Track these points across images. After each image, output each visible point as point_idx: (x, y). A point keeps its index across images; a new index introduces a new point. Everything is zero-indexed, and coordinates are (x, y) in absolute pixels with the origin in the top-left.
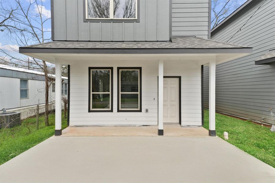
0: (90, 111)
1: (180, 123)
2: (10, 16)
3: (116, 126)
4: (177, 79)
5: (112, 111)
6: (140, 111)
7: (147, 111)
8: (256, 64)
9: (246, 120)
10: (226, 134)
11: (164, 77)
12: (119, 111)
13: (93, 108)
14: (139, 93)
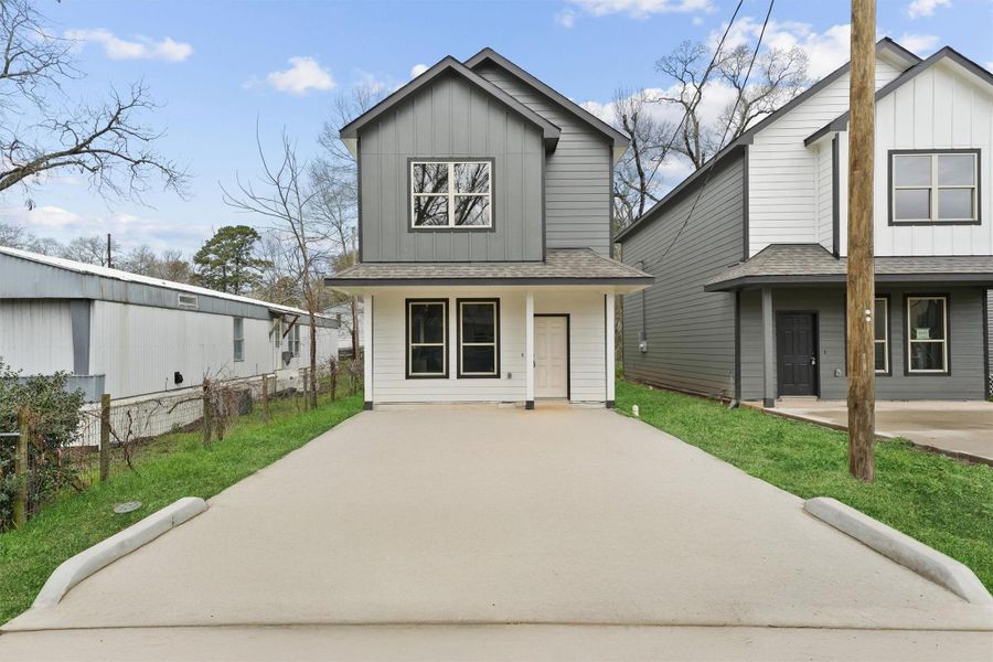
0: (408, 377)
1: (569, 398)
2: (111, 123)
3: (455, 403)
4: (564, 319)
5: (447, 377)
6: (498, 376)
7: (510, 376)
8: (705, 291)
9: (705, 397)
10: (636, 408)
11: (535, 315)
12: (459, 376)
13: (413, 371)
14: (495, 344)
